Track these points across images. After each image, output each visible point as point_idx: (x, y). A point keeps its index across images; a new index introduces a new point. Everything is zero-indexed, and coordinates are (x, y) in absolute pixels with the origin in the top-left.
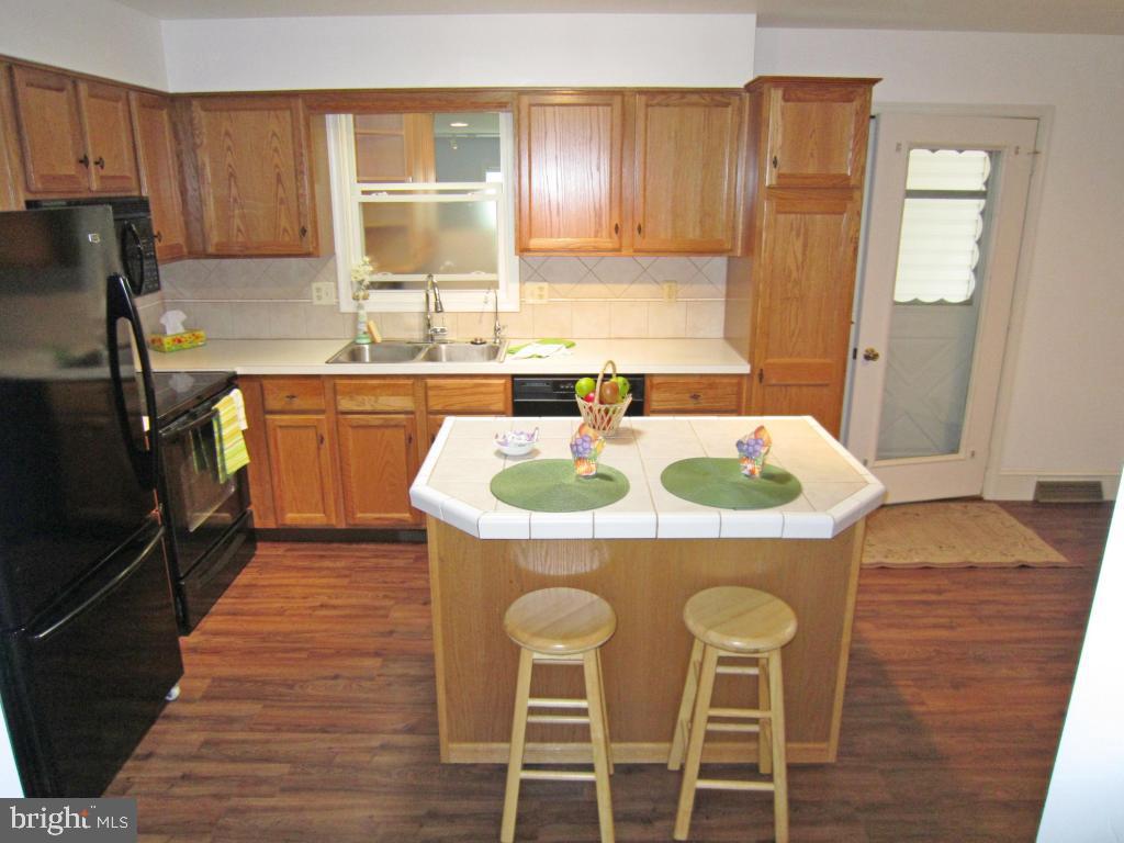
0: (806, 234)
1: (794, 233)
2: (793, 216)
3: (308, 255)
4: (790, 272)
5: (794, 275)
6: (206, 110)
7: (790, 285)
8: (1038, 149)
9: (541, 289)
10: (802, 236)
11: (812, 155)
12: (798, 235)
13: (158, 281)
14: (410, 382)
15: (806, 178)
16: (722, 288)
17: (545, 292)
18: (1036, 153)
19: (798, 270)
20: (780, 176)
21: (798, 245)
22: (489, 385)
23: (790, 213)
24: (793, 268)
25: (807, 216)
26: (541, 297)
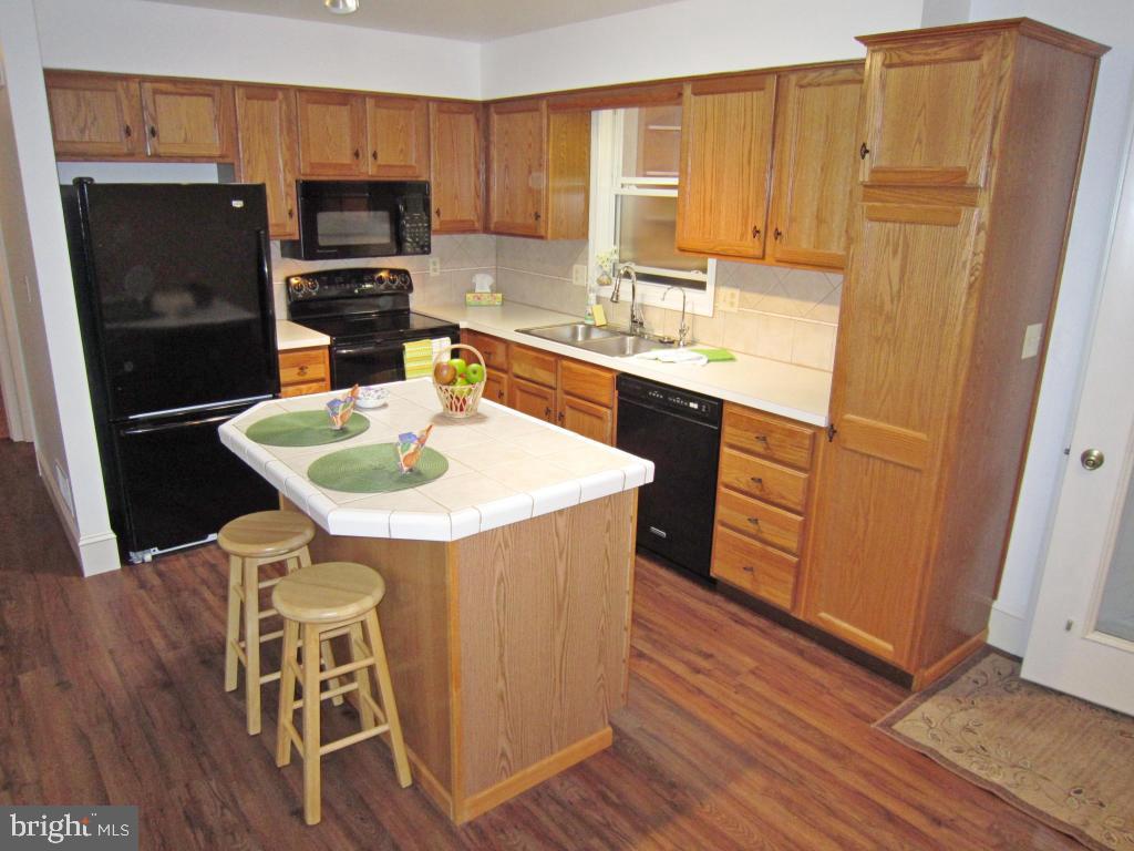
0: (905, 251)
1: (890, 248)
2: (889, 225)
3: (541, 237)
4: (882, 303)
5: (888, 307)
6: (498, 113)
9: (733, 295)
10: (900, 255)
11: (919, 141)
12: (895, 252)
13: (429, 247)
14: (552, 359)
17: (736, 300)
19: (892, 301)
20: (877, 171)
21: (896, 265)
22: (598, 376)
23: (886, 220)
24: (887, 299)
25: (907, 226)
26: (732, 304)
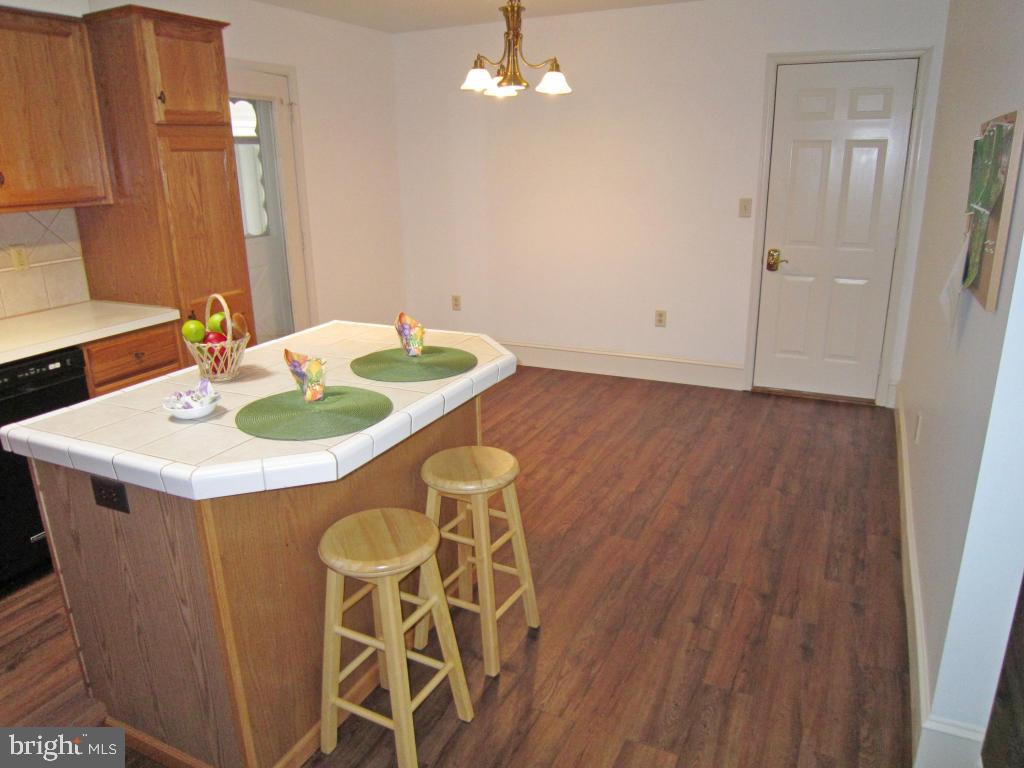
0: (198, 172)
1: (188, 170)
2: (184, 154)
4: (193, 210)
5: (196, 213)
7: (195, 223)
8: (292, 100)
10: (195, 174)
12: (192, 173)
15: (187, 114)
16: (77, 246)
18: (291, 104)
19: (198, 207)
20: (167, 112)
21: (193, 182)
23: (181, 150)
24: (194, 205)
25: (196, 154)
